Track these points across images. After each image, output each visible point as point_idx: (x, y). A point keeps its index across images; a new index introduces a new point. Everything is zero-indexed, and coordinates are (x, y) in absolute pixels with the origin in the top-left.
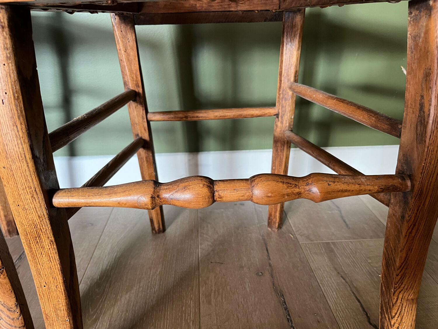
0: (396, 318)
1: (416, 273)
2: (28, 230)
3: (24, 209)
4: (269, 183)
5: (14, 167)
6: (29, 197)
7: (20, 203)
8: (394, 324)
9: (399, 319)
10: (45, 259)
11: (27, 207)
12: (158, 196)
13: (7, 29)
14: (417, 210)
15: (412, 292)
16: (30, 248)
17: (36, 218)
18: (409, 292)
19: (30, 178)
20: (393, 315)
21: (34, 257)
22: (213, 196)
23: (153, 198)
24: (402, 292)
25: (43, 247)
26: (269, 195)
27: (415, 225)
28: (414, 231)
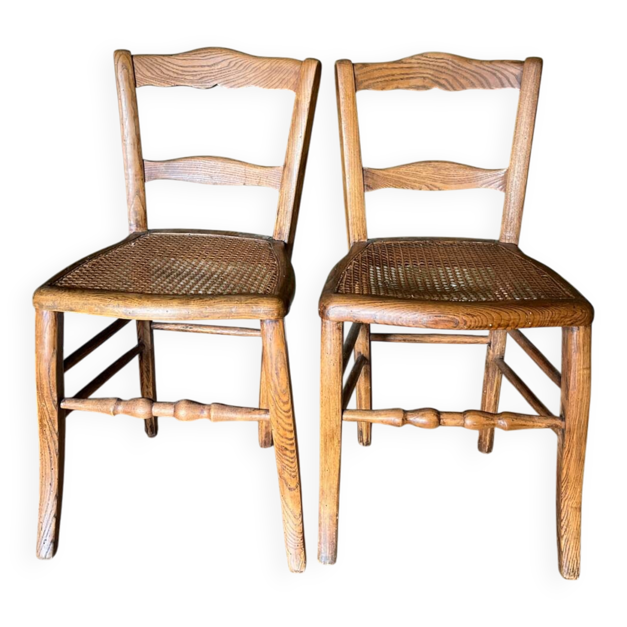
0: (564, 521)
1: (576, 487)
2: (328, 433)
3: (330, 421)
4: (475, 416)
5: (331, 397)
6: (334, 414)
7: (329, 417)
8: (563, 525)
9: (566, 522)
10: (333, 452)
11: (332, 419)
12: (406, 419)
13: (341, 330)
14: (569, 441)
15: (575, 501)
16: (325, 444)
17: (335, 426)
18: (572, 501)
19: (337, 404)
20: (562, 518)
21: (326, 449)
22: (440, 422)
23: (403, 420)
24: (567, 500)
25: (333, 445)
26: (475, 424)
27: (569, 451)
28: (569, 455)
